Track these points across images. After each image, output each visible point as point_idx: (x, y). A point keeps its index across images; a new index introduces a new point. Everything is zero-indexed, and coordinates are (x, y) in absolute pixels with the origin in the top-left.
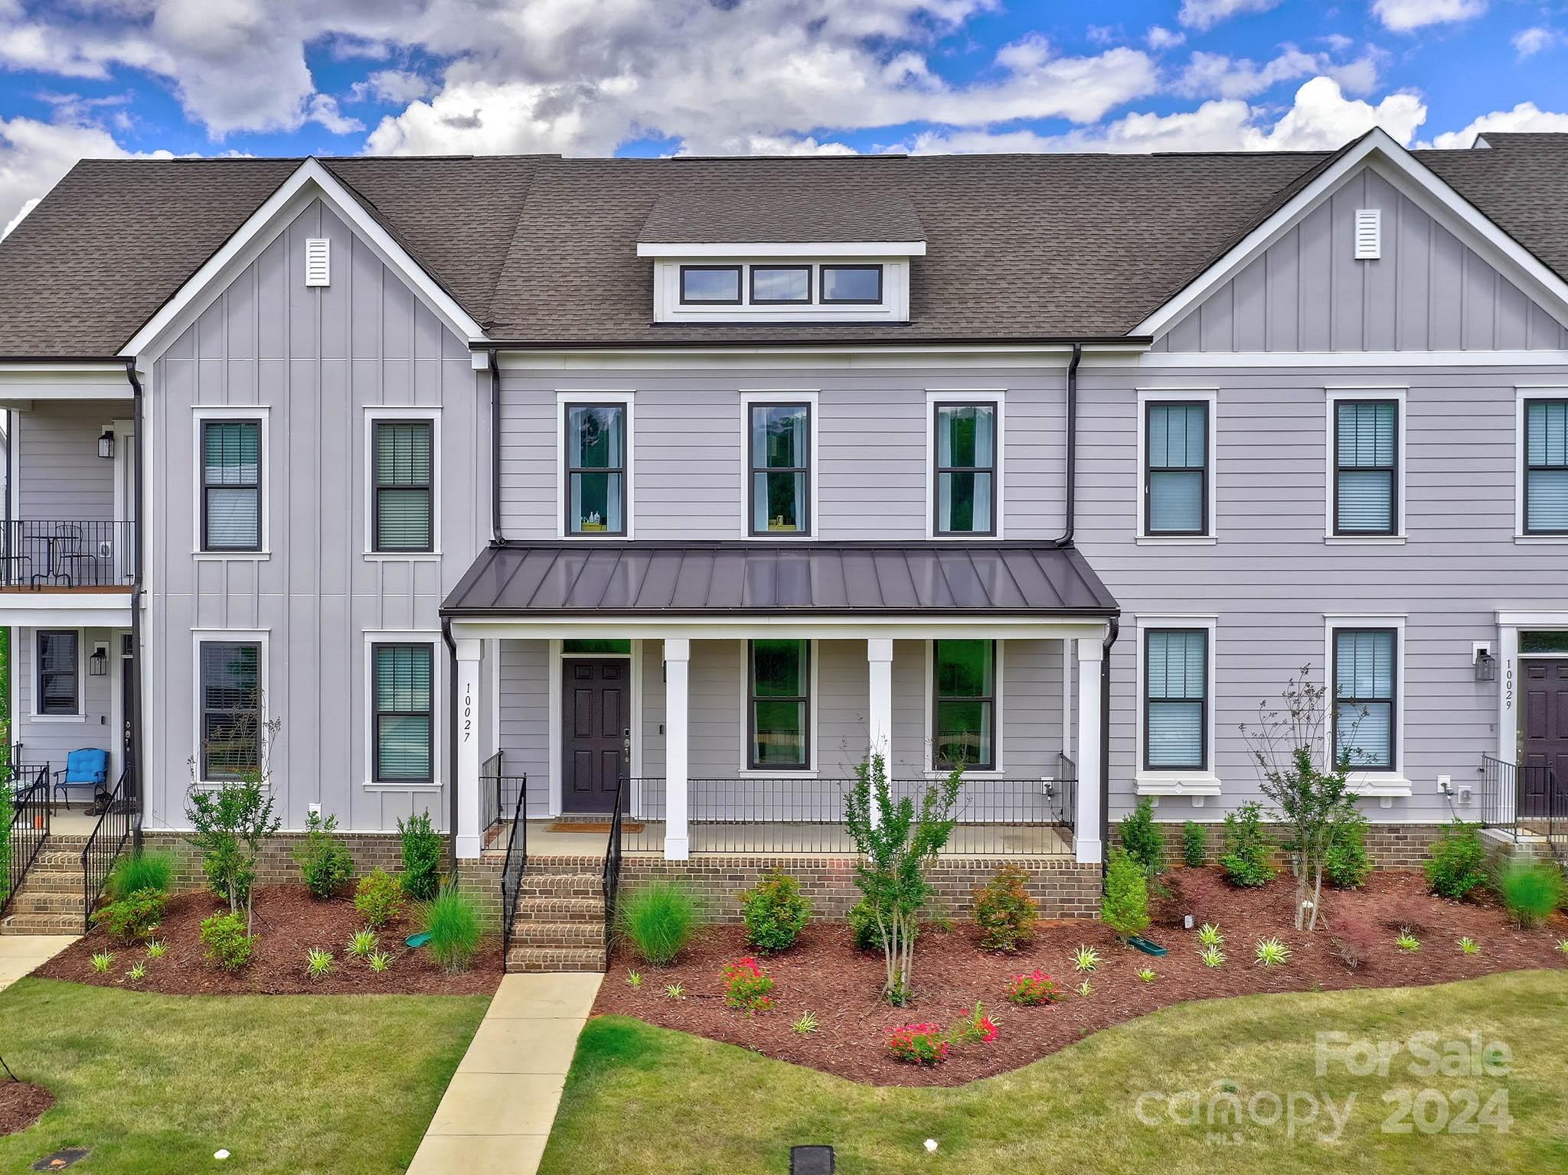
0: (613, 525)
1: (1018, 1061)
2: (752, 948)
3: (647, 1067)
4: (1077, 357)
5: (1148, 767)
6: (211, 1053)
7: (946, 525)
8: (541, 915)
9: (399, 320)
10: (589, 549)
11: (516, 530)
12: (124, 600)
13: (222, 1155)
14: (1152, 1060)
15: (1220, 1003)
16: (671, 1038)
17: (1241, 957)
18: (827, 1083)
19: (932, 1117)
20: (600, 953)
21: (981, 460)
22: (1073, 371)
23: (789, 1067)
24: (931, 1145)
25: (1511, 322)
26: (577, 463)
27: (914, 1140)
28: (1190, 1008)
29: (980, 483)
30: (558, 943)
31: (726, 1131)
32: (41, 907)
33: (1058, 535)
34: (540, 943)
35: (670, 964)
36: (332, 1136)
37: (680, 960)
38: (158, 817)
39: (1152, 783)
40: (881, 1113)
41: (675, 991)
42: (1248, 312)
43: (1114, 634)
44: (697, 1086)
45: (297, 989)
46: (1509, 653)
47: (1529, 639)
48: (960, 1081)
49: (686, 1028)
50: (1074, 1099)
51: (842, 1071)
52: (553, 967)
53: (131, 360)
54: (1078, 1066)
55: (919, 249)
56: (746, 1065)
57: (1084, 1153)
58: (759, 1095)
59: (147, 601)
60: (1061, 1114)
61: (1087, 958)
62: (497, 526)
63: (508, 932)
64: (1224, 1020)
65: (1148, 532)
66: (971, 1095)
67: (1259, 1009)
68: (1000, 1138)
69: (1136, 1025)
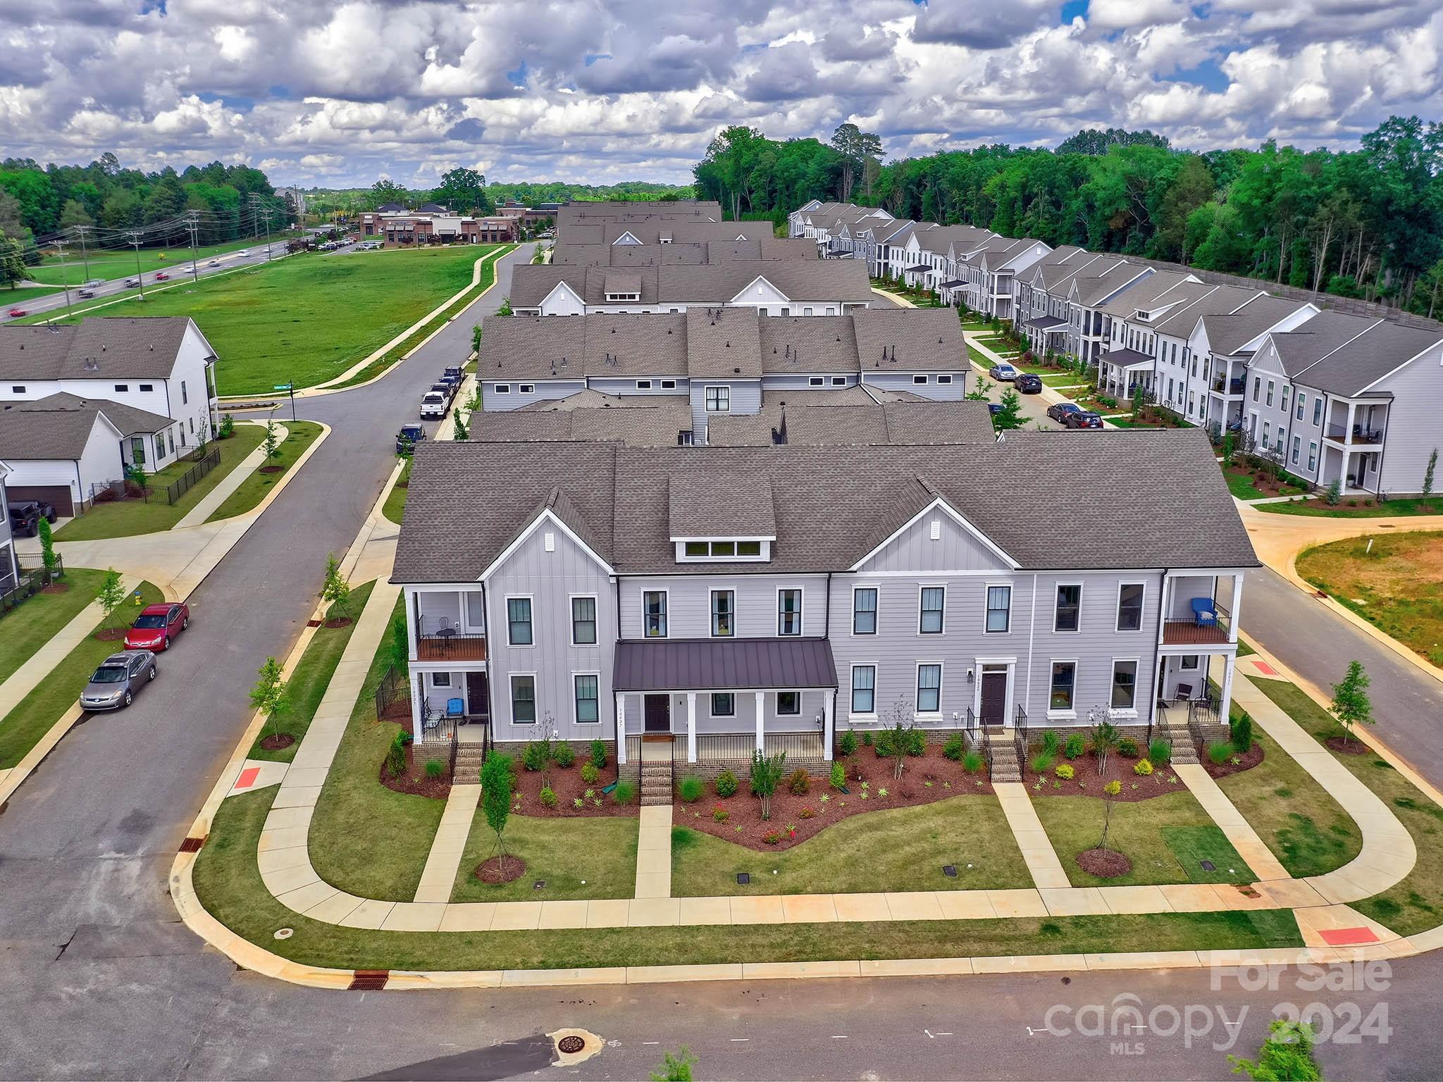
0: (662, 632)
1: (800, 841)
2: (719, 794)
3: (694, 847)
4: (830, 577)
5: (853, 712)
6: (562, 844)
7: (783, 632)
8: (650, 784)
9: (581, 563)
10: (655, 643)
11: (626, 635)
12: (483, 663)
13: (583, 882)
14: (838, 840)
15: (863, 815)
16: (698, 834)
17: (873, 793)
18: (746, 850)
19: (774, 863)
20: (670, 798)
21: (796, 609)
22: (829, 581)
23: (735, 845)
24: (775, 872)
25: (984, 561)
26: (648, 612)
27: (771, 871)
28: (854, 818)
29: (795, 617)
30: (656, 795)
31: (720, 870)
32: (464, 773)
33: (823, 635)
34: (650, 795)
35: (693, 802)
36: (611, 875)
37: (695, 801)
38: (499, 736)
39: (854, 718)
40: (762, 862)
41: (697, 815)
42: (892, 558)
43: (837, 692)
44: (709, 853)
45: (574, 814)
46: (979, 673)
47: (986, 667)
48: (784, 849)
49: (702, 830)
50: (815, 855)
51: (749, 846)
52: (656, 804)
53: (482, 582)
54: (817, 842)
55: (774, 538)
56: (722, 845)
57: (816, 874)
58: (727, 856)
59: (491, 663)
60: (811, 860)
61: (825, 798)
62: (620, 636)
63: (640, 792)
64: (862, 823)
65: (855, 633)
66: (786, 855)
67: (872, 818)
68: (794, 870)
69: (836, 826)
